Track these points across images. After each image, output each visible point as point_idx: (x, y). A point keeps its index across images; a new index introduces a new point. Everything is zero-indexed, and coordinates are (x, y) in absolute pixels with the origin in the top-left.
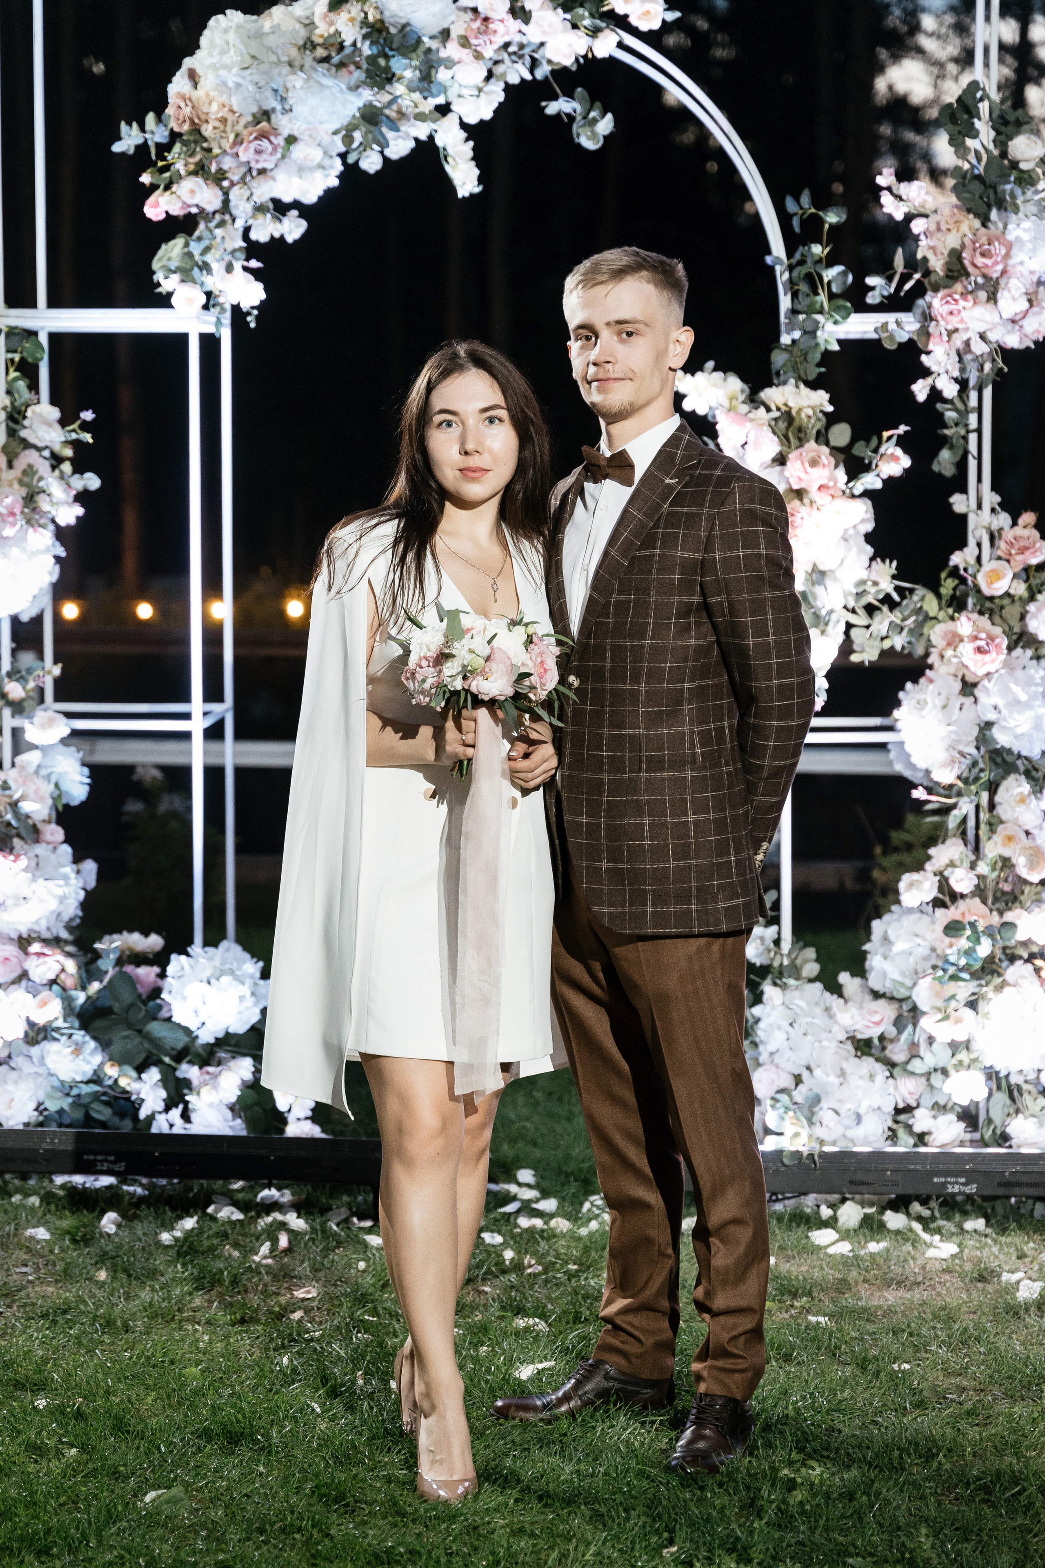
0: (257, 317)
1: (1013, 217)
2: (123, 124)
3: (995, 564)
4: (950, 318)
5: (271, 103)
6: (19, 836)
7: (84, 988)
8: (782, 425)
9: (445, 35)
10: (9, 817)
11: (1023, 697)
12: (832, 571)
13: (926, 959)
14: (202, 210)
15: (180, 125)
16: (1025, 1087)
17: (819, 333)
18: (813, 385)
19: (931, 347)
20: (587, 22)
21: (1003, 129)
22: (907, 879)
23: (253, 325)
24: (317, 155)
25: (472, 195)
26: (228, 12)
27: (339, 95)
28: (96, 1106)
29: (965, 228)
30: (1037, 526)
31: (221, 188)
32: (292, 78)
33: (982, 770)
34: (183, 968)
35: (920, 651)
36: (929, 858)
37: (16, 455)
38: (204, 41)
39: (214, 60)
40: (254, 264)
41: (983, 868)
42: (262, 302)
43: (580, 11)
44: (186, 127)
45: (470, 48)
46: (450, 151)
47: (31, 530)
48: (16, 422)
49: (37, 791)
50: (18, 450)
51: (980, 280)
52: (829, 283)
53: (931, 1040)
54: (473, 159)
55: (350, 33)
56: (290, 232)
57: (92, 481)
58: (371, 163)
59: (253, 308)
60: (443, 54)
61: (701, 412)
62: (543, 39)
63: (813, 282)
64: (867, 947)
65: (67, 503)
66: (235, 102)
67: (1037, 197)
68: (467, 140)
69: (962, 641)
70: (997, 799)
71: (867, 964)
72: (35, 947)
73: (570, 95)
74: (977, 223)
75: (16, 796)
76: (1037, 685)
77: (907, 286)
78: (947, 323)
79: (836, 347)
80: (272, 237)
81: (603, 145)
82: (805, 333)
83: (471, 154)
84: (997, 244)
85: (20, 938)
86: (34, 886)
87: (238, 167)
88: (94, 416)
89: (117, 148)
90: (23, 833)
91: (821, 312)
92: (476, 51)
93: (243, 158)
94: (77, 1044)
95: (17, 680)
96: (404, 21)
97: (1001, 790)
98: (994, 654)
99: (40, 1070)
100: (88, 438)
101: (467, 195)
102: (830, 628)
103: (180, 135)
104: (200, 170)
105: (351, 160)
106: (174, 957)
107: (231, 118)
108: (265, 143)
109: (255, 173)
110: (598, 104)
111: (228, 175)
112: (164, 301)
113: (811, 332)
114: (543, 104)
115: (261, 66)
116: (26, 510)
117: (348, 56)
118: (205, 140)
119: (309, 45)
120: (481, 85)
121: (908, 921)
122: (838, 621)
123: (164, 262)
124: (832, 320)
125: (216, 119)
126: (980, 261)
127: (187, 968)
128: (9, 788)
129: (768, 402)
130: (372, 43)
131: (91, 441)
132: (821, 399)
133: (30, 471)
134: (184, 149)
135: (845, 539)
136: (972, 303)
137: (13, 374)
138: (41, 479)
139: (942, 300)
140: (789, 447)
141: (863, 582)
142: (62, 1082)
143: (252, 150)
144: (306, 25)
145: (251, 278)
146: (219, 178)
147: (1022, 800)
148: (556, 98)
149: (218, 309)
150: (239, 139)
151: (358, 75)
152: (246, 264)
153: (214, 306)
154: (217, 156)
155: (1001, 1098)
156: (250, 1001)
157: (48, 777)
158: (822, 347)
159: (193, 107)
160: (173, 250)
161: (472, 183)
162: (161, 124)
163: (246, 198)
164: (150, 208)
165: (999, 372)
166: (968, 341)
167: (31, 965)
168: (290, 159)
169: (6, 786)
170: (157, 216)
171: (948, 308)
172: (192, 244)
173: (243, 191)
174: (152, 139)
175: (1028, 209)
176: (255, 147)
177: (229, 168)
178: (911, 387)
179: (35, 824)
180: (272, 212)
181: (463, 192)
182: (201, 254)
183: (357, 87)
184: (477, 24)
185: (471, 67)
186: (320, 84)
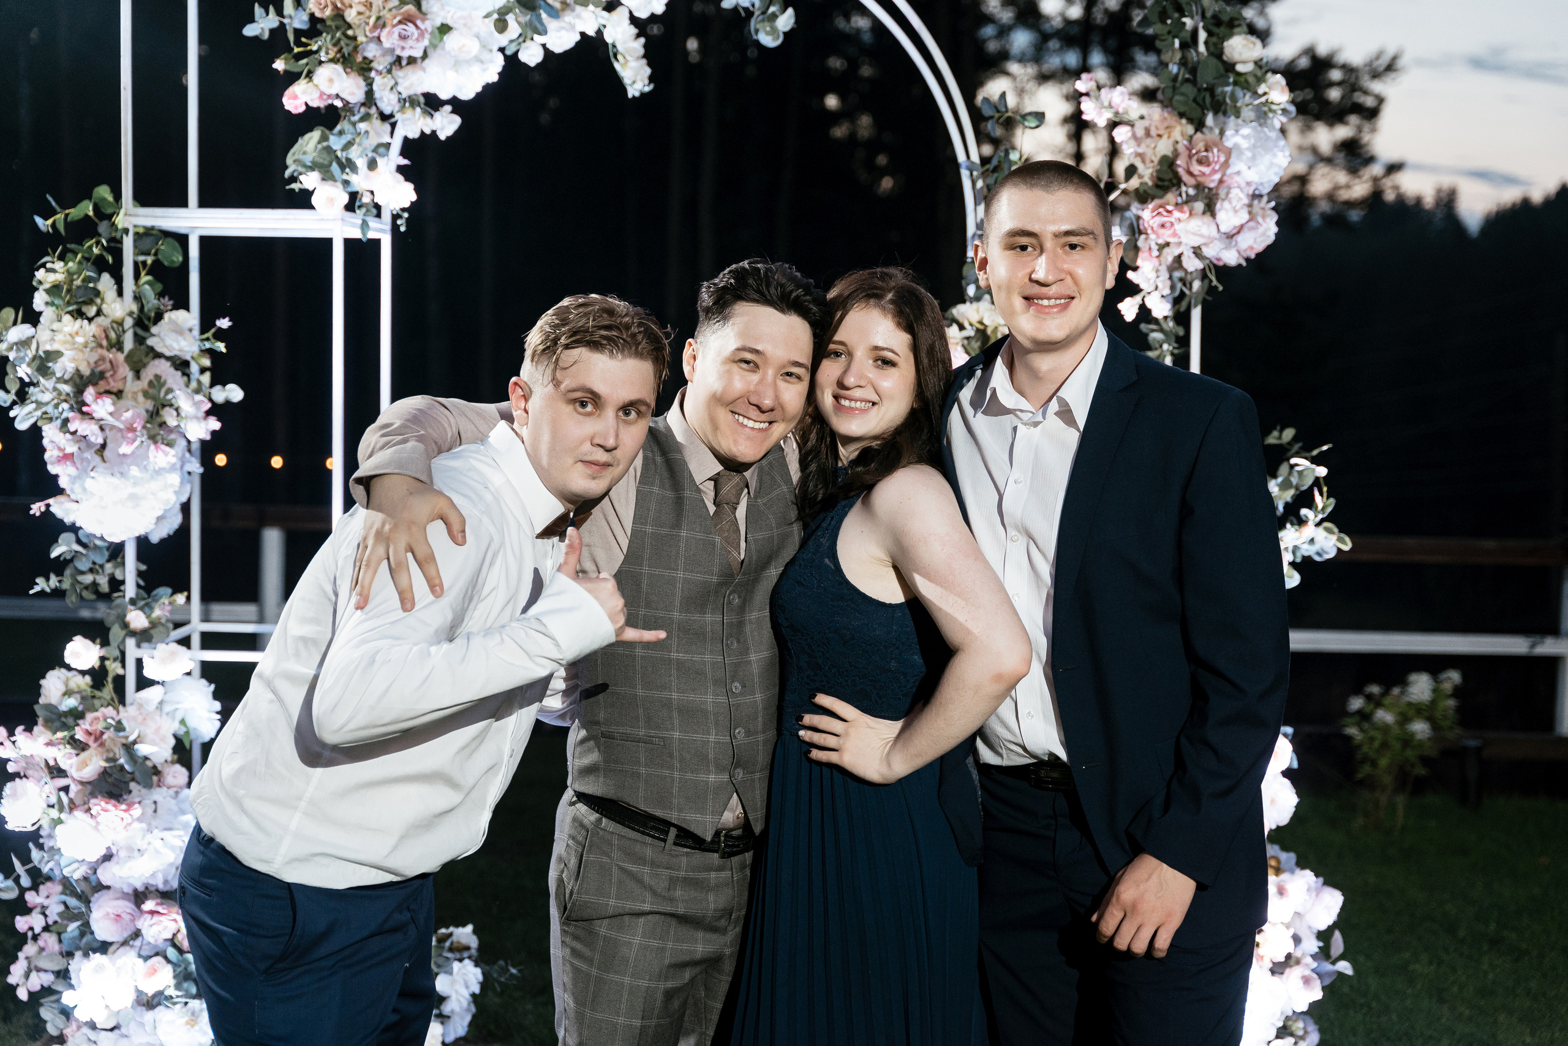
0: (407, 219)
1: (1232, 121)
2: (257, 5)
4: (1162, 231)
6: (135, 781)
8: (976, 345)
10: (122, 761)
14: (346, 103)
15: (322, 10)
19: (1139, 262)
21: (1215, 30)
23: (403, 229)
24: (473, 47)
25: (643, 95)
29: (1177, 134)
31: (365, 79)
37: (145, 366)
40: (403, 161)
42: (412, 203)
44: (328, 12)
46: (620, 48)
47: (152, 447)
49: (158, 731)
50: (145, 360)
51: (1191, 192)
54: (643, 56)
56: (442, 129)
57: (234, 393)
58: (531, 56)
59: (403, 210)
65: (197, 418)
67: (1257, 102)
68: (638, 36)
72: (149, 905)
74: (1190, 129)
75: (132, 738)
78: (1158, 237)
80: (422, 133)
81: (783, 43)
83: (642, 51)
84: (1215, 150)
85: (136, 891)
86: (149, 837)
87: (383, 55)
88: (230, 324)
89: (249, 31)
90: (137, 775)
93: (387, 44)
94: (193, 1014)
95: (141, 609)
99: (152, 1039)
100: (221, 347)
101: (637, 94)
103: (322, 21)
104: (343, 58)
105: (509, 52)
107: (376, 3)
108: (411, 28)
109: (404, 62)
111: (374, 65)
112: (303, 200)
116: (149, 425)
118: (350, 27)
123: (299, 156)
125: (360, 3)
126: (1196, 168)
128: (124, 730)
129: (961, 320)
131: (224, 350)
133: (157, 382)
134: (327, 36)
136: (1187, 215)
137: (145, 278)
138: (170, 390)
139: (1153, 212)
143: (396, 36)
145: (401, 178)
146: (365, 69)
149: (364, 210)
150: (381, 22)
153: (360, 207)
154: (361, 44)
157: (172, 714)
160: (309, 144)
161: (642, 81)
162: (300, 8)
163: (389, 87)
164: (289, 99)
165: (1211, 290)
166: (1180, 256)
167: (145, 924)
168: (443, 49)
169: (119, 727)
170: (296, 108)
171: (1159, 220)
172: (332, 138)
173: (386, 80)
174: (290, 24)
175: (1247, 113)
176: (400, 33)
177: (375, 56)
178: (1120, 306)
179: (155, 767)
180: (422, 106)
181: (633, 92)
182: (343, 150)
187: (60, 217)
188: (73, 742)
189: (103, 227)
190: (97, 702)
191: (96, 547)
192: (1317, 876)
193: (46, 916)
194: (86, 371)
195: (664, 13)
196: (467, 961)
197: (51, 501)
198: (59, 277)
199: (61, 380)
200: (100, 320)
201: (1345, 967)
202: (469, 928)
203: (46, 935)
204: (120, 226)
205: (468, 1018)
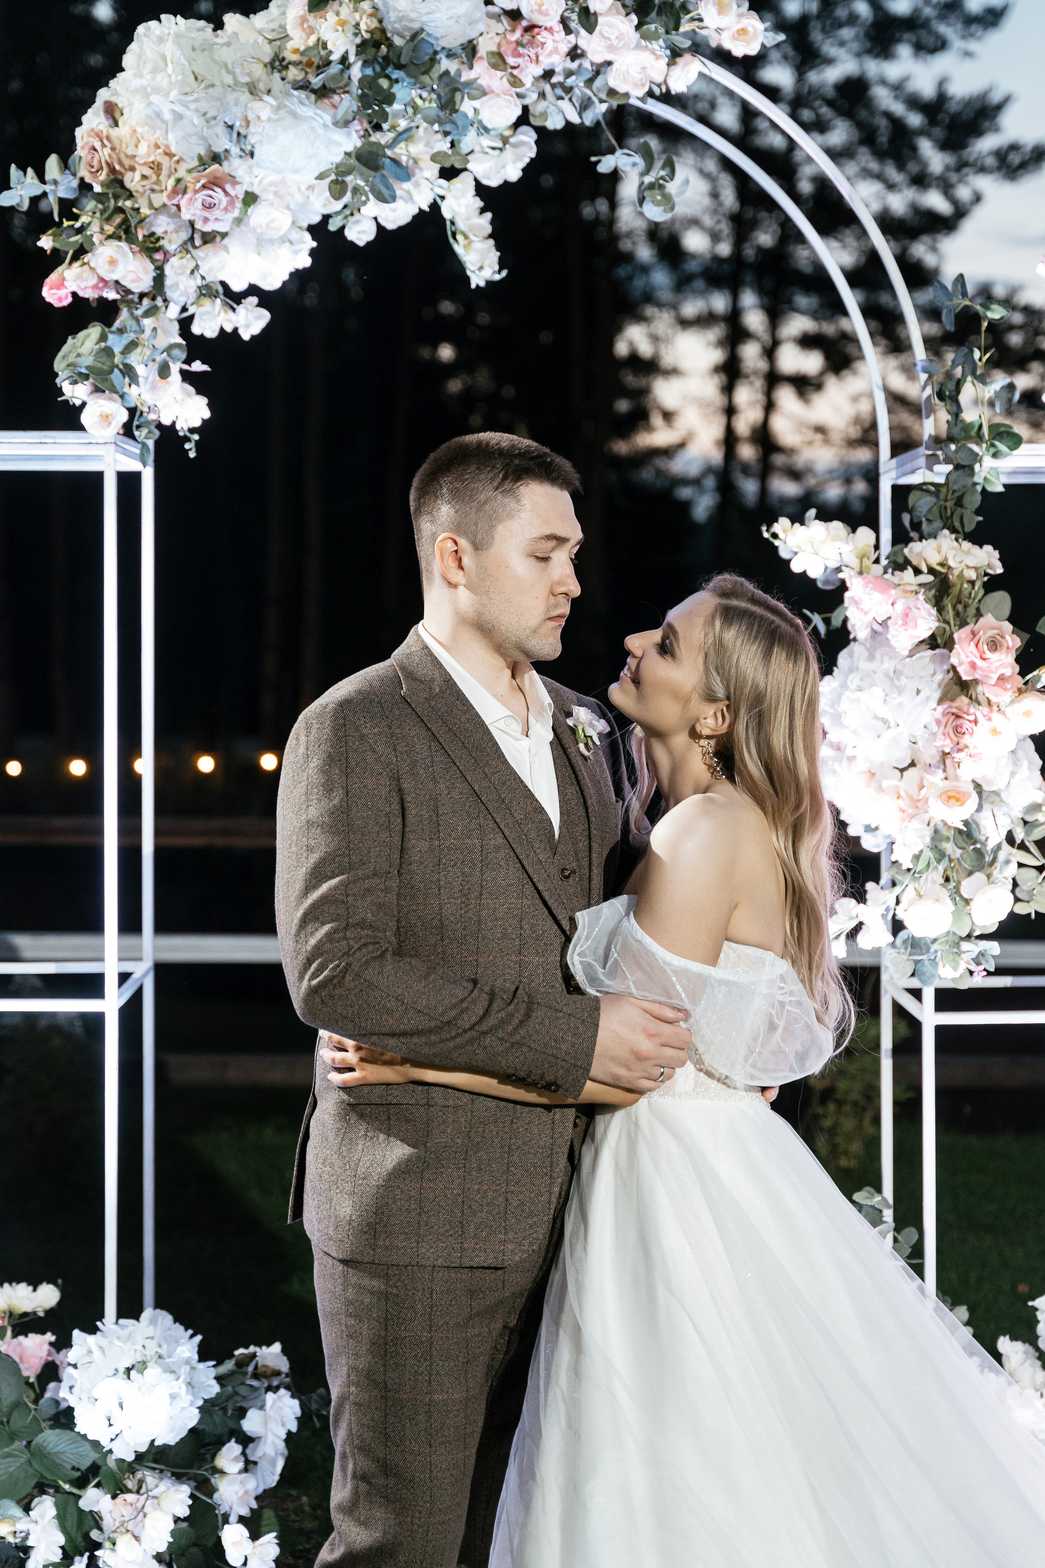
0: (198, 444)
2: (13, 167)
5: (222, 143)
8: (935, 593)
9: (470, 50)
12: (996, 793)
14: (125, 293)
15: (95, 174)
17: (977, 467)
18: (977, 538)
20: (663, 40)
23: (192, 454)
24: (283, 221)
25: (488, 283)
26: (163, 17)
27: (321, 131)
31: (153, 261)
32: (256, 105)
34: (90, 1352)
38: (128, 60)
39: (144, 82)
40: (198, 366)
42: (204, 422)
43: (653, 21)
44: (103, 176)
45: (505, 70)
46: (461, 225)
52: (992, 400)
54: (491, 236)
55: (338, 44)
56: (248, 326)
58: (360, 232)
59: (192, 431)
60: (467, 78)
61: (815, 572)
62: (609, 57)
66: (173, 141)
68: (483, 211)
79: (998, 488)
80: (222, 330)
82: (957, 467)
83: (489, 229)
87: (177, 231)
89: (6, 199)
91: (976, 441)
92: (512, 75)
93: (186, 215)
96: (416, 26)
101: (482, 284)
102: (996, 873)
103: (93, 188)
104: (123, 234)
105: (333, 226)
106: (76, 1333)
107: (166, 162)
108: (218, 194)
109: (198, 242)
111: (161, 243)
112: (69, 419)
113: (964, 468)
114: (593, 159)
115: (211, 90)
117: (333, 78)
118: (130, 195)
119: (278, 64)
120: (507, 133)
122: (1007, 862)
123: (71, 359)
124: (992, 450)
125: (145, 164)
127: (97, 1353)
129: (917, 562)
130: (366, 63)
132: (987, 558)
134: (100, 206)
140: (948, 621)
143: (199, 204)
144: (271, 41)
145: (192, 390)
146: (149, 247)
148: (612, 151)
149: (143, 431)
150: (181, 186)
151: (347, 103)
152: (186, 367)
153: (137, 428)
154: (147, 217)
156: (185, 1398)
158: (979, 488)
159: (113, 149)
160: (84, 345)
161: (490, 266)
162: (67, 172)
163: (189, 272)
164: (51, 288)
168: (248, 225)
170: (60, 299)
172: (110, 336)
173: (184, 260)
174: (55, 192)
176: (203, 200)
177: (166, 232)
180: (222, 297)
181: (477, 280)
182: (122, 353)
183: (346, 123)
184: (517, 35)
185: (501, 101)
186: (294, 115)
195: (520, 180)
196: (282, 1391)
202: (277, 1347)
205: (280, 1464)
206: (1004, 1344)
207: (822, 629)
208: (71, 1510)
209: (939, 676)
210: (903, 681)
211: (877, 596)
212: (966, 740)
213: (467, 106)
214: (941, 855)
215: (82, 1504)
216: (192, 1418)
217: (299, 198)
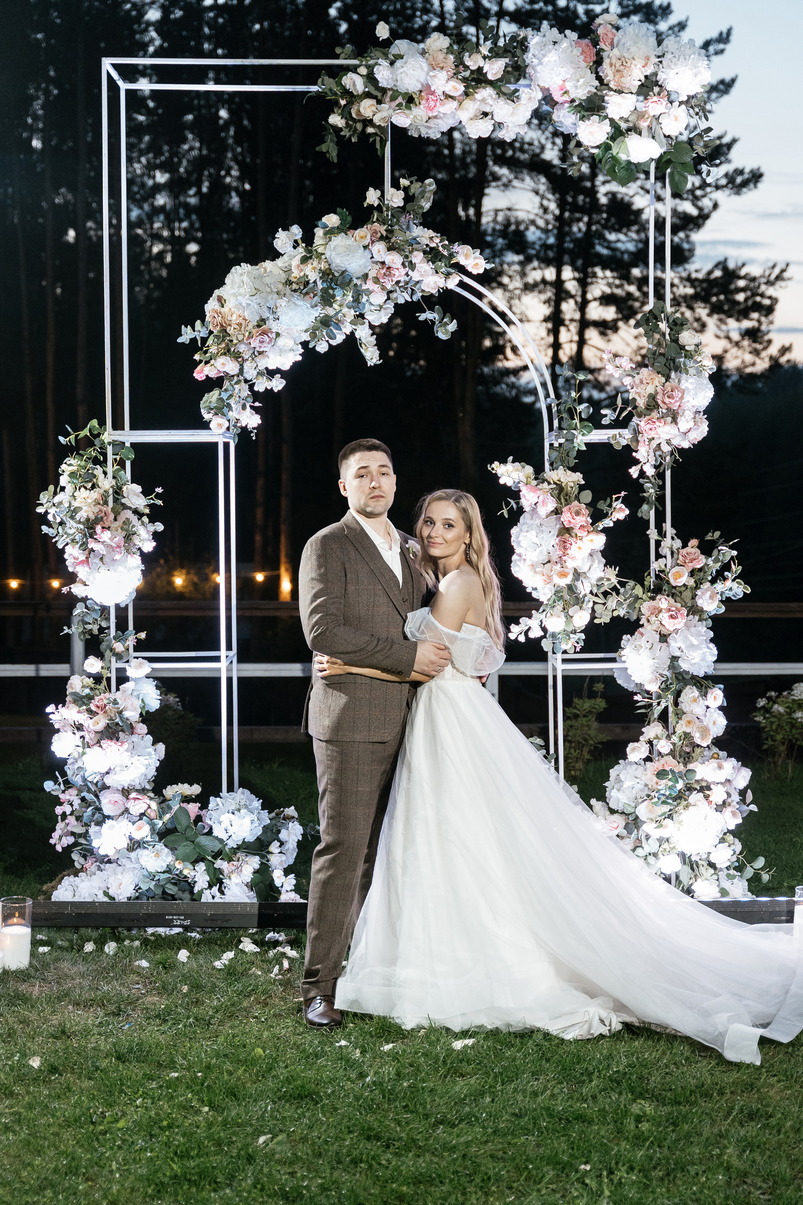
0: (256, 434)
1: (684, 376)
2: (183, 326)
3: (677, 568)
4: (650, 432)
5: (266, 314)
6: (123, 731)
7: (161, 818)
8: (556, 492)
9: (365, 277)
10: (117, 720)
11: (696, 642)
12: (584, 573)
13: (641, 791)
14: (228, 375)
15: (215, 327)
16: (700, 862)
17: (575, 440)
18: (573, 469)
19: (639, 448)
20: (443, 270)
21: (674, 328)
22: (631, 745)
23: (254, 438)
24: (291, 343)
25: (376, 365)
26: (242, 264)
27: (305, 310)
28: (169, 886)
29: (657, 382)
30: (698, 547)
31: (239, 362)
32: (279, 301)
33: (671, 684)
34: (218, 805)
35: (634, 617)
36: (643, 733)
37: (120, 513)
38: (227, 280)
39: (234, 291)
40: (257, 404)
41: (675, 739)
42: (259, 425)
43: (439, 263)
44: (218, 328)
45: (379, 284)
46: (363, 341)
47: (129, 555)
48: (118, 494)
49: (132, 705)
50: (120, 510)
51: (664, 411)
52: (580, 412)
53: (648, 837)
54: (376, 345)
55: (313, 276)
56: (277, 386)
57: (160, 527)
58: (322, 348)
59: (254, 428)
60: (364, 287)
61: (510, 483)
62: (420, 279)
63: (571, 413)
64: (606, 784)
65: (148, 540)
66: (246, 314)
67: (696, 365)
68: (372, 335)
69: (660, 611)
70: (680, 699)
71: (607, 794)
72: (133, 795)
73: (432, 310)
74: (663, 380)
75: (122, 708)
76: (703, 636)
77: (624, 414)
78: (649, 435)
79: (585, 449)
80: (266, 388)
81: (451, 337)
82: (567, 440)
83: (375, 342)
84: (677, 391)
85: (124, 789)
86: (132, 760)
87: (248, 351)
88: (162, 490)
89: (180, 340)
90: (125, 728)
91: (575, 429)
92: (382, 285)
93: (252, 345)
94: (158, 851)
95: (120, 641)
96: (343, 269)
97: (683, 695)
98: (680, 619)
99: (136, 866)
100: (160, 502)
101: (373, 364)
102: (584, 605)
103: (214, 332)
104: (227, 352)
105: (311, 346)
106: (212, 798)
107: (245, 323)
108: (266, 337)
109: (256, 353)
110: (448, 314)
111: (243, 355)
112: (205, 425)
113: (570, 441)
114: (418, 314)
115: (262, 294)
116: (126, 544)
117: (311, 289)
118: (229, 335)
119: (289, 283)
120: (382, 304)
121: (632, 769)
122: (589, 601)
123: (206, 404)
124: (582, 433)
125: (235, 323)
126: (667, 400)
127: (220, 804)
128: (118, 704)
129: (548, 479)
130: (323, 282)
131: (162, 504)
132: (578, 477)
133: (127, 522)
134: (216, 340)
135: (591, 555)
136: (663, 423)
137: (116, 467)
138: (134, 526)
139: (645, 422)
140: (561, 504)
141: (601, 579)
142: (150, 873)
143: (258, 341)
144: (285, 272)
145: (255, 413)
146: (237, 356)
147: (695, 700)
148: (424, 312)
150: (251, 334)
151: (316, 299)
152: (252, 404)
153: (233, 428)
154: (236, 344)
155: (687, 868)
156: (257, 823)
157: (138, 697)
158: (577, 448)
159: (222, 317)
160: (212, 397)
161: (376, 357)
162: (204, 327)
164: (197, 373)
165: (676, 461)
166: (659, 444)
167: (130, 805)
168: (277, 346)
169: (115, 702)
170: (201, 378)
171: (649, 426)
172: (222, 393)
173: (251, 362)
174: (199, 335)
175: (692, 371)
176: (260, 339)
177: (244, 351)
178: (630, 470)
179: (131, 724)
180: (266, 375)
181: (370, 363)
182: (227, 399)
183: (316, 306)
184: (384, 270)
185: (379, 295)
186: (295, 304)
187: (72, 437)
188: (90, 711)
189: (97, 442)
190: (97, 691)
191: (95, 610)
192: (738, 761)
193: (72, 805)
194: (92, 517)
195: (387, 322)
196: (296, 823)
197: (72, 586)
198: (75, 468)
199: (80, 522)
200: (97, 490)
201: (754, 808)
202: (293, 808)
203: (69, 817)
204: (106, 442)
205: (295, 854)
206: (593, 801)
207: (515, 506)
208: (211, 868)
209: (558, 526)
210: (544, 528)
211: (532, 494)
212: (569, 551)
213: (364, 299)
214: (561, 598)
215: (215, 866)
216: (259, 831)
217: (297, 334)
